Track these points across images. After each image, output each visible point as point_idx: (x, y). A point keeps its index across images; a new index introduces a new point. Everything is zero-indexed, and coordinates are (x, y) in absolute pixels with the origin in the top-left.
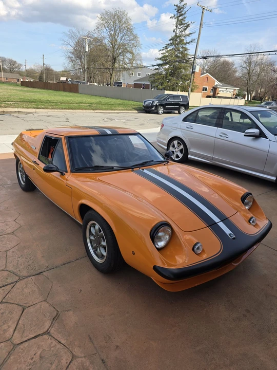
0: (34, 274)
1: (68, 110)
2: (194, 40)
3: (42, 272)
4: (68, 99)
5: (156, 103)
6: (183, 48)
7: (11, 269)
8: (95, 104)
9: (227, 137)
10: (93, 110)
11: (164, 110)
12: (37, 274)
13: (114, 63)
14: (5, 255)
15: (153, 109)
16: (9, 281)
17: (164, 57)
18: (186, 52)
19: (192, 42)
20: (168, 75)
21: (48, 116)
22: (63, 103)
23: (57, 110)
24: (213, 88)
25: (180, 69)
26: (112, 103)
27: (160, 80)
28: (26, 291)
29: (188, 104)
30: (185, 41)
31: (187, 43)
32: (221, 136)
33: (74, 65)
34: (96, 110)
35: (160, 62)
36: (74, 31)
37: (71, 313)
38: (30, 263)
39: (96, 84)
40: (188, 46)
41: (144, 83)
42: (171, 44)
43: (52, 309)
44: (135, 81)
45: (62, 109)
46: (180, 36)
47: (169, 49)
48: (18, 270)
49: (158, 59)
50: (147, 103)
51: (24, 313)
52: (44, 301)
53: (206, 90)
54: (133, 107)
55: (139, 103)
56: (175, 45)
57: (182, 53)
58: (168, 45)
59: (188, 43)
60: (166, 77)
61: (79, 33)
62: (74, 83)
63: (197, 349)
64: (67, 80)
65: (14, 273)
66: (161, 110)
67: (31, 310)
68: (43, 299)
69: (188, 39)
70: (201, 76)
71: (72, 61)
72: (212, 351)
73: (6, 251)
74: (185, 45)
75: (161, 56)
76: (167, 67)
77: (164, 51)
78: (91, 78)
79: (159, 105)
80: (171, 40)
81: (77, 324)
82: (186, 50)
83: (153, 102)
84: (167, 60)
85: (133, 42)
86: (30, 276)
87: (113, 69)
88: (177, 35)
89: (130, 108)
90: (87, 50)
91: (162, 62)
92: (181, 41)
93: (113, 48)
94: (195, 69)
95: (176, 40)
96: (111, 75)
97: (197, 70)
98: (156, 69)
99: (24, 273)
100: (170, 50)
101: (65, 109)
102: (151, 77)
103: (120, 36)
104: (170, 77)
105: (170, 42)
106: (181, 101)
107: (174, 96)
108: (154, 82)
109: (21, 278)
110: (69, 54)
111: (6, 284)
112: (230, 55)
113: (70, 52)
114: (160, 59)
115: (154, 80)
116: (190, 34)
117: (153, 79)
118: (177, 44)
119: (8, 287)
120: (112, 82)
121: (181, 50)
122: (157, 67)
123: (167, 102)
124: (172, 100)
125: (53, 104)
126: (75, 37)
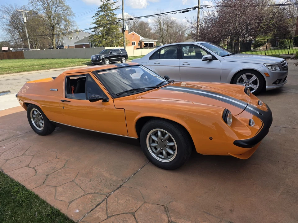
0: (116, 188)
1: (23, 73)
2: (119, 6)
3: (121, 185)
4: (19, 64)
5: (102, 57)
6: (111, 13)
7: (90, 191)
8: (47, 64)
9: (188, 65)
10: (48, 69)
11: (110, 61)
12: (119, 188)
13: (53, 30)
14: (75, 184)
15: (101, 62)
16: (99, 200)
17: (98, 21)
18: (114, 16)
19: (117, 8)
20: (104, 35)
21: (7, 80)
22: (16, 68)
23: (12, 74)
24: (139, 42)
25: (113, 29)
26: (62, 62)
27: (98, 40)
28: (121, 202)
29: (127, 54)
30: (112, 8)
31: (113, 9)
32: (184, 64)
33: (13, 35)
34: (50, 69)
35: (95, 25)
36: (6, 7)
37: (174, 203)
38: (104, 182)
39: (38, 49)
40: (114, 12)
41: (84, 44)
42: (101, 11)
43: (157, 206)
44: (75, 43)
45: (18, 72)
46: (107, 5)
47: (100, 15)
48: (98, 190)
49: (93, 23)
50: (94, 58)
51: (136, 217)
52: (144, 203)
53: (135, 44)
54: (83, 63)
55: (86, 60)
56: (104, 12)
57: (111, 17)
58: (99, 12)
59: (115, 9)
60: (103, 36)
61: (12, 8)
62: (18, 51)
63: (280, 192)
64: (9, 49)
65: (96, 194)
66: (107, 62)
67: (140, 212)
68: (143, 202)
69: (114, 7)
70: (129, 34)
71: (10, 32)
72: (290, 190)
73: (73, 181)
74: (113, 11)
75: (95, 21)
76: (102, 29)
77: (97, 17)
78: (32, 45)
79: (105, 58)
80: (100, 8)
81: (187, 208)
82: (114, 15)
83: (99, 56)
84: (100, 23)
85: (66, 12)
86: (114, 191)
87: (53, 35)
88: (105, 3)
89: (81, 63)
90: (25, 21)
91: (97, 25)
92: (109, 8)
93: (49, 17)
94: (125, 28)
95: (104, 8)
96: (53, 40)
97: (127, 28)
98: (93, 31)
99: (106, 190)
100: (102, 16)
101: (20, 72)
102: (90, 38)
103: (54, 7)
104: (106, 37)
105: (100, 10)
106: (121, 53)
107: (115, 50)
108: (94, 41)
109: (108, 195)
110: (6, 26)
111: (98, 203)
112: (149, 16)
113: (7, 25)
114: (95, 23)
115: (94, 40)
116: (115, 2)
117: (92, 39)
118: (106, 11)
119: (102, 205)
120: (54, 46)
121: (110, 15)
122: (94, 30)
123: (110, 55)
124: (114, 54)
125: (7, 70)
126: (8, 12)
